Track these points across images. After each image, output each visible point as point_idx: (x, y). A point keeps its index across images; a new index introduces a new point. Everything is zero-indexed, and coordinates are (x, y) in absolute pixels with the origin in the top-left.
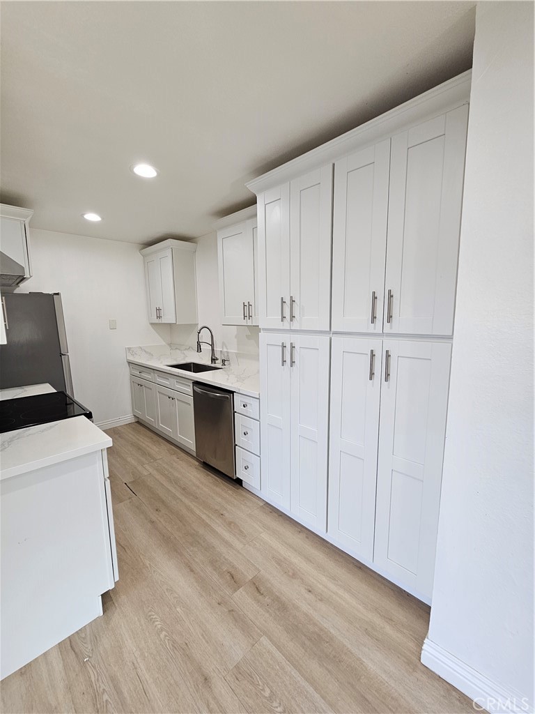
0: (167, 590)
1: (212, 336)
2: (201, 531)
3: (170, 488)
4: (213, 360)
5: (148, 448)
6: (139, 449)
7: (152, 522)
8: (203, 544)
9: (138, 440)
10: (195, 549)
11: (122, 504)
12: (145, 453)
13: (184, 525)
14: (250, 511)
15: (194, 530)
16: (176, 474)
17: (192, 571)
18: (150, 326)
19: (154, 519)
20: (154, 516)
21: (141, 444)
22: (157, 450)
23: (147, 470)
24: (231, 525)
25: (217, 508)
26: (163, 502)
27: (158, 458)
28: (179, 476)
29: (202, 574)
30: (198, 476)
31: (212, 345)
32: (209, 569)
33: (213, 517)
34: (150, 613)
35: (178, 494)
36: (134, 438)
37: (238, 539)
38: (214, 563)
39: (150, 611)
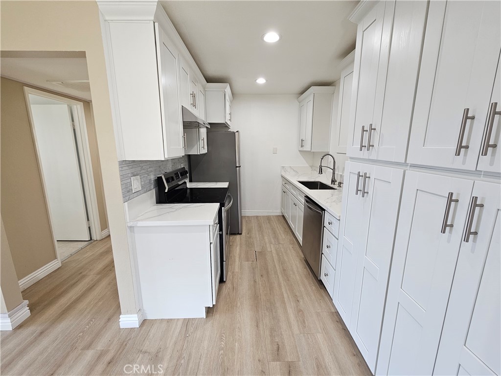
0: (238, 327)
1: (334, 162)
2: (278, 304)
3: (277, 266)
4: (333, 181)
5: (279, 235)
6: (275, 233)
7: (255, 282)
8: (274, 313)
9: (277, 227)
10: (267, 314)
11: (247, 262)
12: (276, 237)
13: (270, 294)
14: (320, 311)
15: (274, 300)
16: (286, 258)
17: (257, 326)
18: (299, 152)
19: (257, 280)
20: (258, 278)
21: (277, 230)
22: (284, 237)
23: (271, 248)
24: (299, 312)
25: (297, 294)
26: (268, 273)
27: (282, 243)
28: (286, 260)
29: (262, 332)
30: (299, 265)
31: (334, 169)
32: (267, 333)
33: (291, 299)
34: (223, 335)
35: (279, 272)
36: (275, 225)
37: (299, 326)
38: (274, 331)
39: (224, 333)
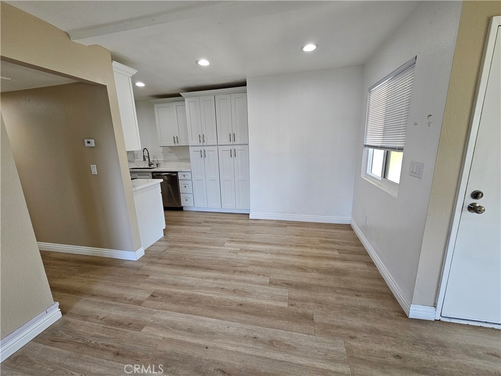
1: (148, 153)
4: (150, 165)
31: (149, 157)
